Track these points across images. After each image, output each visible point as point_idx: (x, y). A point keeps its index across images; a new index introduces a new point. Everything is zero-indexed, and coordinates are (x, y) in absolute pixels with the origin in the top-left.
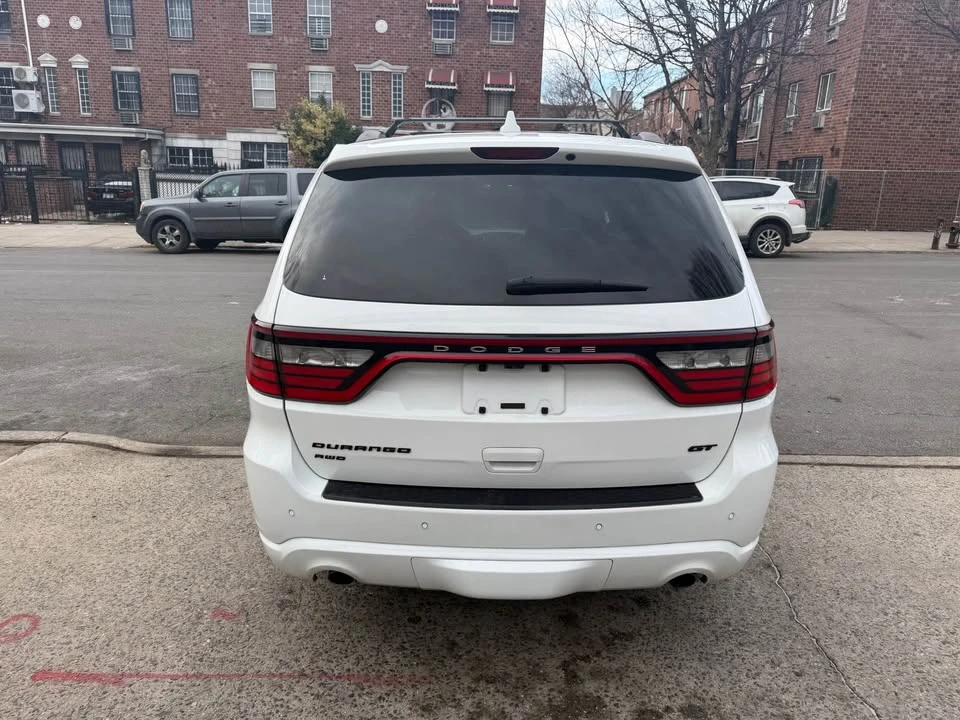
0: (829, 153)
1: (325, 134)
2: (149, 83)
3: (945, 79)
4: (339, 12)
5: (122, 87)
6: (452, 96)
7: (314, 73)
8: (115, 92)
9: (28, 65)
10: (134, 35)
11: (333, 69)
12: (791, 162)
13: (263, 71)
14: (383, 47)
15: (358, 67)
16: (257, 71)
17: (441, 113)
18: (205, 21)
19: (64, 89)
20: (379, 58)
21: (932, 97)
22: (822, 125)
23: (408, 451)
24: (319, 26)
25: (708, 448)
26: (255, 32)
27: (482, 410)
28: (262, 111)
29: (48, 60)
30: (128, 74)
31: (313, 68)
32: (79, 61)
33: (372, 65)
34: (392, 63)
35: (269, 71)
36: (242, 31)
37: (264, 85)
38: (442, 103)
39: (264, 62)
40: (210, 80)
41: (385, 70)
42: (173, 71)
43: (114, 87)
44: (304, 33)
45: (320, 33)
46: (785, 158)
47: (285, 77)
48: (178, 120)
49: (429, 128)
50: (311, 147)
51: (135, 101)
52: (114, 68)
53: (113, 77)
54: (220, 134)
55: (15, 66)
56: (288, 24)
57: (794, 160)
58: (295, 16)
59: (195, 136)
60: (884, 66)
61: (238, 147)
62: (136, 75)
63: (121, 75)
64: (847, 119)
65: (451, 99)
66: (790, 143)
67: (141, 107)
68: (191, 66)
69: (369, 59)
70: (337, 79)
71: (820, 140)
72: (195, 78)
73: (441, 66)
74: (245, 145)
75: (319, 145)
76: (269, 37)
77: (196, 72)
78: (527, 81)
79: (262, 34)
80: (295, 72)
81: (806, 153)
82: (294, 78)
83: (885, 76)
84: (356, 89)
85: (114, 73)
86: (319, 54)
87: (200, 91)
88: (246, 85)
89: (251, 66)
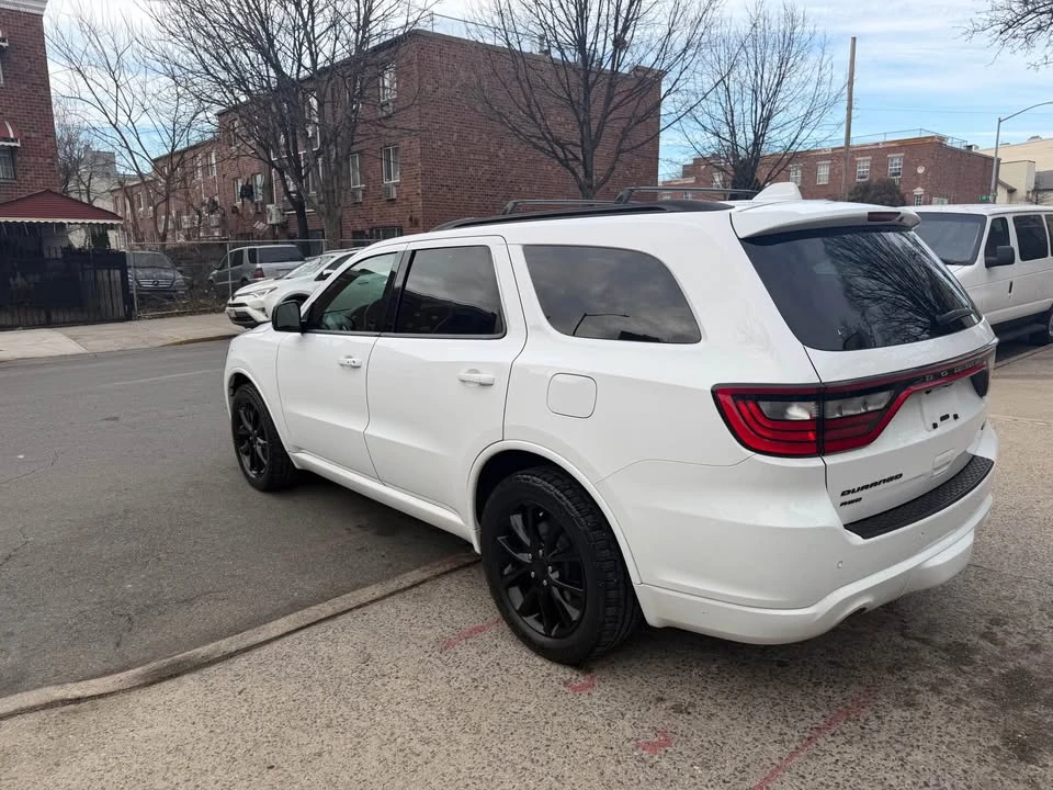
0: (408, 223)
3: (487, 158)
12: (367, 232)
21: (480, 173)
22: (395, 196)
23: (901, 475)
27: (935, 426)
46: (359, 228)
57: (371, 230)
60: (440, 143)
64: (419, 191)
66: (361, 212)
71: (395, 210)
78: (33, 135)
81: (383, 223)
83: (443, 153)
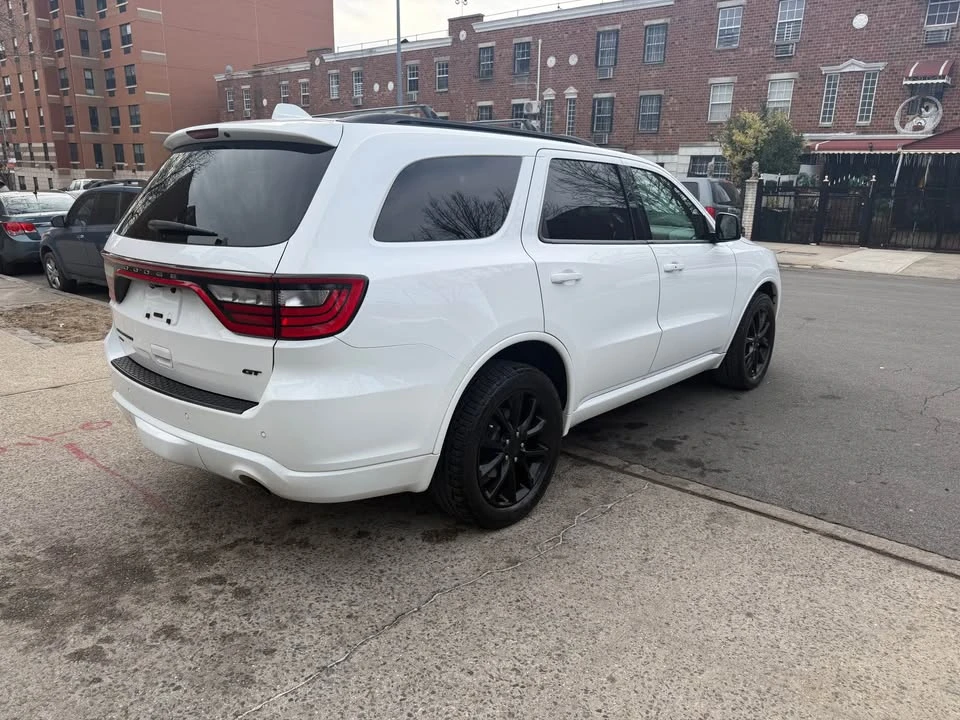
1: (757, 143)
2: (621, 106)
4: (813, 13)
5: (599, 111)
6: (940, 92)
7: (774, 82)
8: (593, 116)
9: (535, 99)
10: (615, 64)
11: (795, 75)
13: (722, 85)
14: (860, 44)
15: (824, 70)
16: (716, 86)
17: (921, 112)
18: (677, 43)
19: (557, 117)
20: (851, 57)
23: (133, 339)
24: (788, 31)
25: (256, 373)
26: (721, 47)
28: (715, 124)
29: (550, 94)
30: (605, 99)
31: (774, 76)
32: (571, 92)
33: (841, 66)
34: (866, 61)
35: (728, 85)
36: (709, 47)
37: (722, 98)
38: (924, 101)
39: (725, 76)
40: (672, 98)
41: (857, 69)
42: (642, 93)
43: (594, 111)
44: (771, 41)
45: (788, 38)
47: (743, 89)
48: (640, 138)
49: (903, 131)
50: (739, 158)
51: (607, 123)
52: (596, 96)
53: (594, 103)
54: (672, 149)
55: (525, 101)
56: (755, 34)
58: (763, 24)
59: (650, 152)
61: (688, 160)
62: (612, 100)
63: (600, 101)
65: (940, 96)
67: (611, 129)
68: (657, 87)
69: (839, 60)
70: (799, 85)
72: (660, 97)
73: (931, 58)
74: (694, 158)
75: (748, 155)
76: (734, 50)
77: (661, 92)
79: (728, 47)
80: (755, 82)
82: (753, 88)
84: (819, 94)
85: (595, 100)
86: (783, 60)
87: (662, 109)
88: (704, 101)
89: (712, 81)
